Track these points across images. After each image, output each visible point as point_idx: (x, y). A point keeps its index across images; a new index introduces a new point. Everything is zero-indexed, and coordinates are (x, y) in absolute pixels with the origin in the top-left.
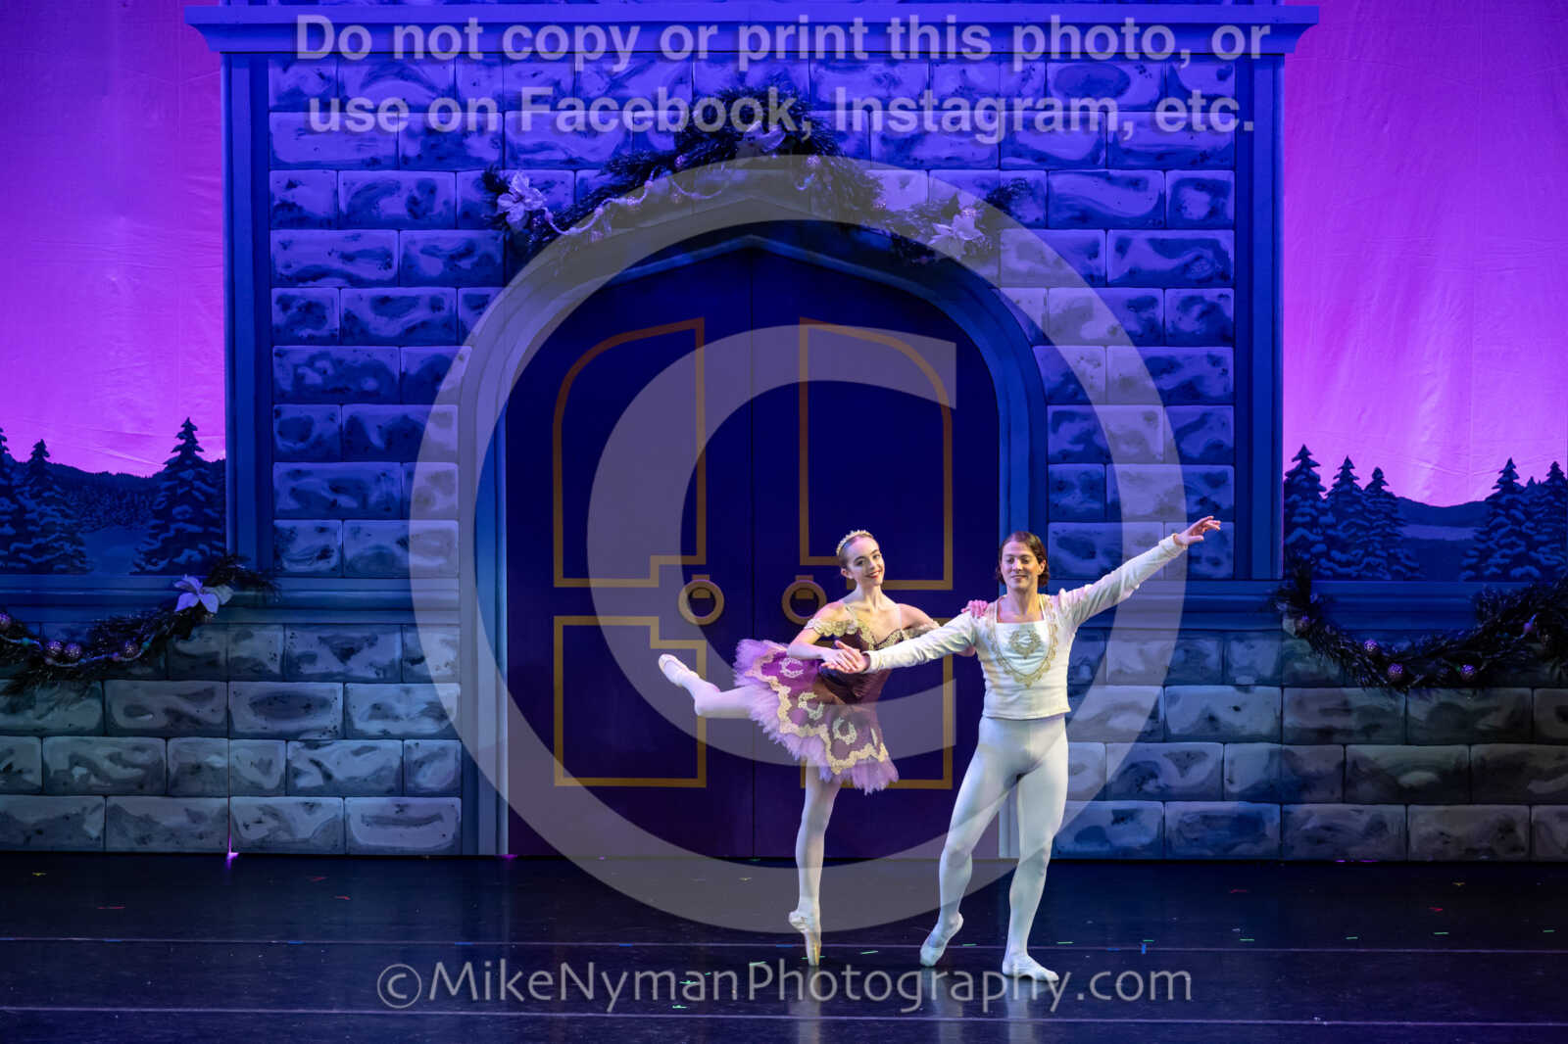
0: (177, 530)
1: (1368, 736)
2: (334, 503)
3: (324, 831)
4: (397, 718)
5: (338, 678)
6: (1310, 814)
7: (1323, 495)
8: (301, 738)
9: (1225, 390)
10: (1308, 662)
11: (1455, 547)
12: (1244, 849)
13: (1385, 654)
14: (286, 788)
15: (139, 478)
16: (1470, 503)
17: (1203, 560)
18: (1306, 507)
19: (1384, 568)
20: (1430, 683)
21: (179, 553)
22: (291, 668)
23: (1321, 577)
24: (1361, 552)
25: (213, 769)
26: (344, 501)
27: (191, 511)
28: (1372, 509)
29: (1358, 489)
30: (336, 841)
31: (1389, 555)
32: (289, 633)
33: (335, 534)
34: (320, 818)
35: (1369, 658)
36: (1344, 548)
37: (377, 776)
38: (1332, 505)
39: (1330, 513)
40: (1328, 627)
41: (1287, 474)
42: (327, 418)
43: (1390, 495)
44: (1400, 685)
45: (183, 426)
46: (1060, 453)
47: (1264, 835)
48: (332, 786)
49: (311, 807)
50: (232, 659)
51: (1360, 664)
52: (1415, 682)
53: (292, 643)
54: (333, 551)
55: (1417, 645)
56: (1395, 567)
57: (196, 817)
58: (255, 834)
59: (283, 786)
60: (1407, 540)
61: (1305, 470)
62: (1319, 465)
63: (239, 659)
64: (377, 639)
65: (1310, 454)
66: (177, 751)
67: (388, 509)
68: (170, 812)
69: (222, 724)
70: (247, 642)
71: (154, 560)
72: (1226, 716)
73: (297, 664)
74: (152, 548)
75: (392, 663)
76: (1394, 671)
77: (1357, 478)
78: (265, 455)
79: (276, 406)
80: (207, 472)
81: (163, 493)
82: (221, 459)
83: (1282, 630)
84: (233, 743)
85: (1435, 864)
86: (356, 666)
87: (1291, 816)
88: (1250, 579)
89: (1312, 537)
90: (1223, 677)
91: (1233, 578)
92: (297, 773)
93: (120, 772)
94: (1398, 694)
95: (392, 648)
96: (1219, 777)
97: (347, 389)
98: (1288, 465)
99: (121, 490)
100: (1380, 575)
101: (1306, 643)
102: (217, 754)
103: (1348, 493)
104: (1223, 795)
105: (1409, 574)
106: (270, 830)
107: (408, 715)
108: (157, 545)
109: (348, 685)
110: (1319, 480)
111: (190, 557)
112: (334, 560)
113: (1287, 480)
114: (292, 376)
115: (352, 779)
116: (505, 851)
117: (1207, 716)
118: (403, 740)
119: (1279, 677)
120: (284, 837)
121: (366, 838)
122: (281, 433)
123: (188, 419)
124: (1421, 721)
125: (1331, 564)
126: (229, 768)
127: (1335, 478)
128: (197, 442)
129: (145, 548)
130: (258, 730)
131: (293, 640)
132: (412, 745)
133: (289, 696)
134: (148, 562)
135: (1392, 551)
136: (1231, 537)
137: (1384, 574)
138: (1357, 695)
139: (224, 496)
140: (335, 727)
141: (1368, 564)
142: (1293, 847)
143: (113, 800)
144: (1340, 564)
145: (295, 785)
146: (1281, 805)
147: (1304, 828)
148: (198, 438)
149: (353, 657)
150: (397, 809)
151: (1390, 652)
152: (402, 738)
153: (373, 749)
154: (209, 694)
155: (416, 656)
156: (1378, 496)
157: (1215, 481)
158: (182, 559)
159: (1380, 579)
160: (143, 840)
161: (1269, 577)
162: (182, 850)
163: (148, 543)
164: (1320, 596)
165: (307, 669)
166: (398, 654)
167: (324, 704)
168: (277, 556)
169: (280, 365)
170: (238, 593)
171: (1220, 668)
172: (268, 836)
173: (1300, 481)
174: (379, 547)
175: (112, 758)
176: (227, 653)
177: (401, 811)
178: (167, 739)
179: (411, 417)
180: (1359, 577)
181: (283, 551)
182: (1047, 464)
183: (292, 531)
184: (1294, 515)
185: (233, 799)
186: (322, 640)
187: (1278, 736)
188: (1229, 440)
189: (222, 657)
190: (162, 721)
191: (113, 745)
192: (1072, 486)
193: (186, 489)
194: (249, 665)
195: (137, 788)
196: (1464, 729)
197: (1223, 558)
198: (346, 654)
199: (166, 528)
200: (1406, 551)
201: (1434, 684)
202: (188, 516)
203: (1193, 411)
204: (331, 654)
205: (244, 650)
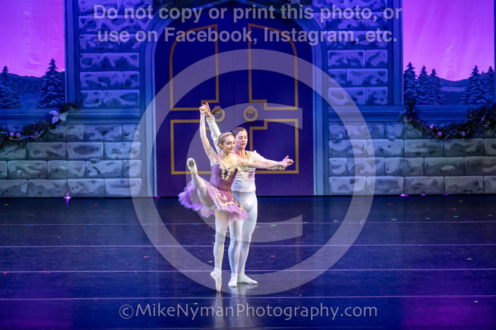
0: (50, 94)
1: (432, 155)
2: (100, 84)
3: (98, 189)
4: (121, 153)
5: (102, 141)
6: (413, 179)
7: (416, 78)
8: (91, 160)
9: (385, 44)
10: (411, 131)
11: (459, 94)
12: (392, 192)
13: (437, 128)
14: (86, 177)
15: (36, 77)
16: (463, 80)
17: (378, 99)
18: (411, 82)
19: (436, 101)
20: (450, 138)
21: (50, 102)
22: (86, 138)
23: (416, 104)
24: (429, 96)
25: (62, 170)
26: (103, 84)
27: (54, 88)
28: (432, 82)
29: (428, 76)
30: (102, 193)
31: (437, 96)
32: (86, 126)
33: (100, 95)
34: (97, 185)
35: (432, 130)
36: (423, 94)
37: (115, 172)
38: (419, 81)
39: (418, 84)
40: (418, 121)
41: (405, 71)
42: (97, 58)
43: (437, 78)
44: (442, 138)
45: (51, 61)
46: (332, 65)
47: (398, 187)
48: (100, 175)
49: (94, 182)
50: (68, 135)
51: (428, 133)
52: (446, 137)
53: (87, 130)
54: (99, 100)
55: (447, 125)
56: (440, 101)
57: (57, 186)
58: (75, 191)
59: (84, 175)
60: (443, 92)
61: (410, 70)
62: (414, 68)
63: (70, 135)
64: (113, 128)
65: (412, 65)
66: (51, 165)
67: (117, 87)
68: (48, 185)
69: (65, 156)
70: (72, 130)
71: (42, 104)
72: (386, 149)
73: (88, 136)
74: (42, 100)
75: (119, 135)
76: (440, 134)
77: (427, 72)
78: (78, 69)
79: (81, 54)
80: (59, 75)
81: (45, 82)
82: (63, 71)
83: (404, 121)
84: (69, 162)
85: (454, 195)
86: (108, 136)
87: (407, 180)
88: (393, 105)
89: (413, 91)
90: (385, 136)
91: (388, 105)
92: (89, 171)
93: (32, 172)
94: (441, 141)
95: (118, 131)
96: (384, 168)
97: (104, 48)
98: (405, 68)
99: (31, 81)
100: (435, 103)
101: (411, 125)
102: (63, 165)
103: (424, 77)
104: (385, 174)
105: (444, 103)
106: (80, 189)
107: (124, 152)
108: (43, 99)
109: (105, 143)
110: (415, 73)
111: (54, 103)
112: (100, 103)
113: (405, 73)
114: (85, 45)
115: (107, 173)
116: (156, 195)
117: (380, 148)
118: (123, 160)
119: (403, 136)
120: (85, 192)
121: (112, 192)
122: (82, 63)
123: (53, 59)
124: (448, 149)
125: (419, 100)
126: (67, 170)
127: (420, 72)
128: (55, 66)
129: (39, 100)
130: (77, 158)
131: (88, 129)
132: (126, 163)
133: (86, 147)
134: (40, 104)
135: (438, 95)
136: (387, 92)
137: (436, 103)
138: (428, 142)
139: (64, 83)
140: (101, 157)
141: (431, 100)
142: (408, 190)
143: (30, 181)
144: (422, 100)
145: (88, 175)
146: (404, 177)
147: (411, 184)
148: (56, 65)
149: (106, 134)
150: (121, 182)
151: (438, 127)
152: (122, 159)
153: (113, 163)
154: (60, 146)
155: (127, 133)
156: (434, 78)
157: (382, 74)
158: (51, 103)
159: (434, 104)
160: (40, 193)
161: (399, 104)
162: (52, 197)
163: (40, 98)
164: (415, 110)
165: (92, 138)
166: (121, 132)
167: (97, 149)
168: (82, 102)
169: (82, 41)
170: (69, 114)
171: (384, 133)
172: (80, 191)
173: (409, 73)
174: (114, 99)
175: (30, 167)
176: (66, 133)
177: (122, 183)
178: (47, 161)
179: (124, 57)
180: (428, 104)
181: (84, 100)
182: (328, 69)
183: (86, 94)
184: (407, 84)
185: (69, 180)
186: (96, 129)
187: (404, 155)
188: (386, 60)
189: (64, 135)
190: (45, 155)
191: (30, 163)
192: (336, 76)
193: (52, 81)
194: (73, 137)
195: (38, 177)
196: (462, 152)
197: (385, 98)
198: (104, 133)
199: (46, 93)
200: (443, 95)
201: (452, 137)
202: (53, 90)
203: (373, 52)
204: (99, 133)
205: (72, 132)
